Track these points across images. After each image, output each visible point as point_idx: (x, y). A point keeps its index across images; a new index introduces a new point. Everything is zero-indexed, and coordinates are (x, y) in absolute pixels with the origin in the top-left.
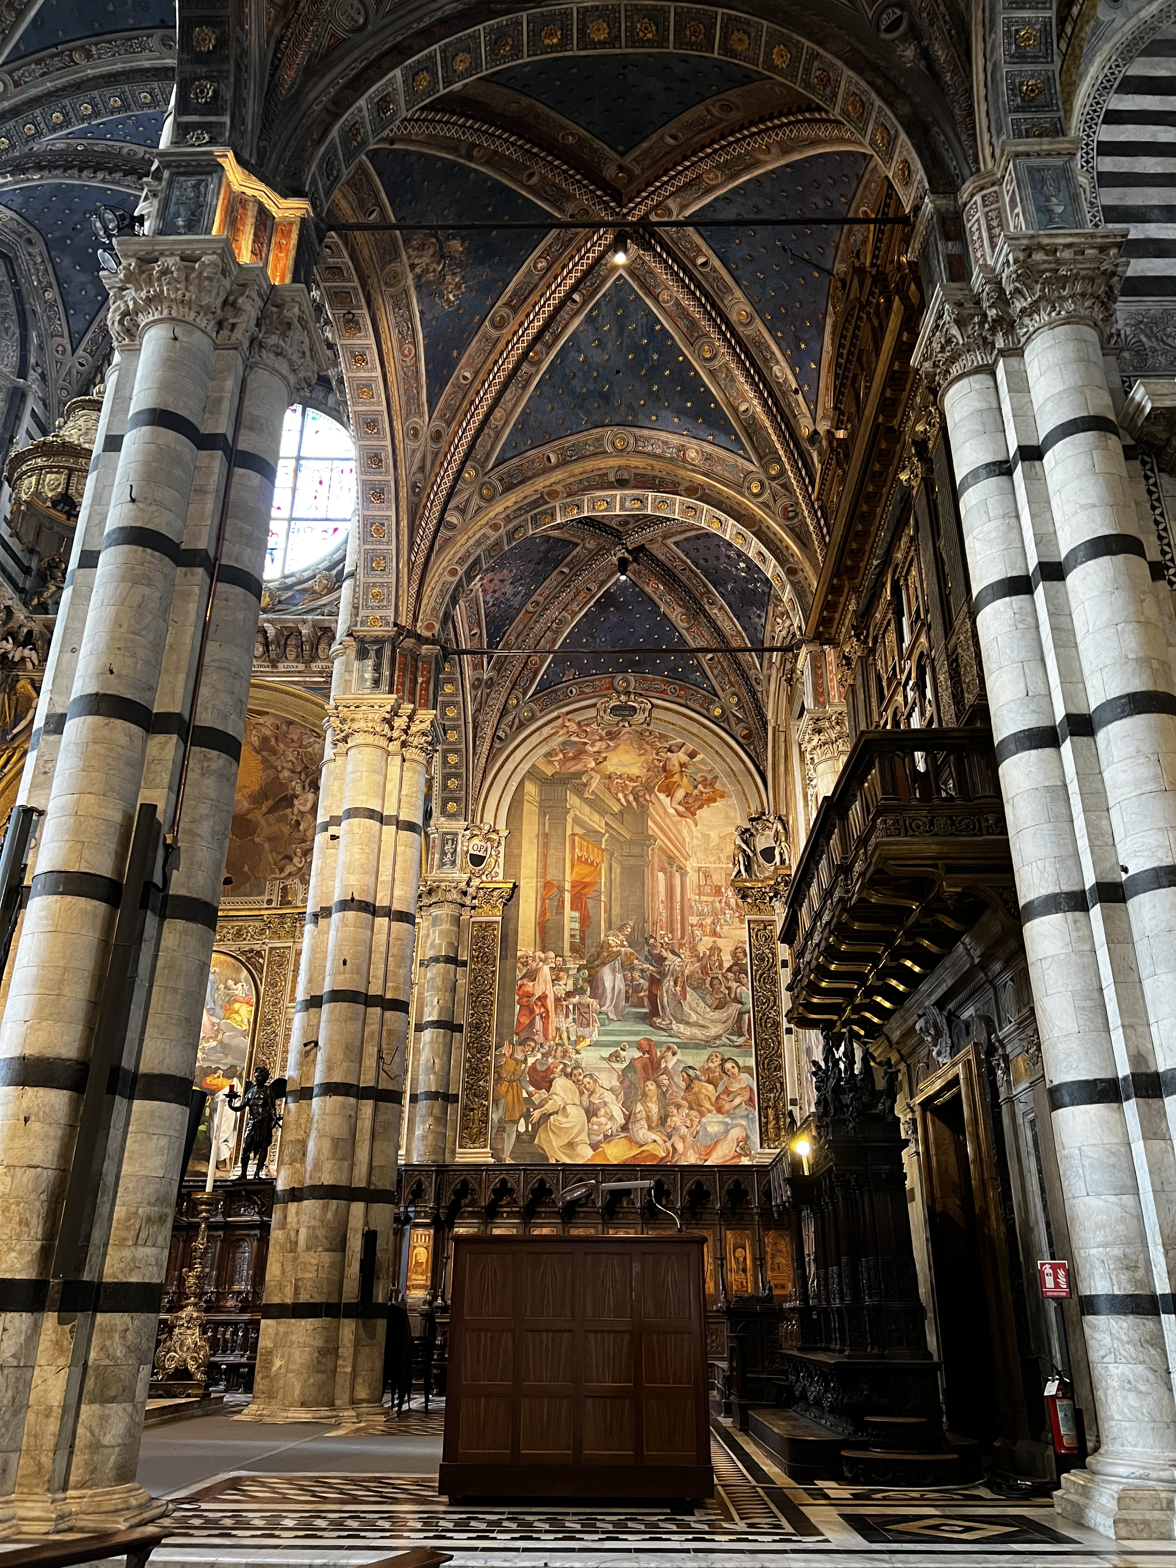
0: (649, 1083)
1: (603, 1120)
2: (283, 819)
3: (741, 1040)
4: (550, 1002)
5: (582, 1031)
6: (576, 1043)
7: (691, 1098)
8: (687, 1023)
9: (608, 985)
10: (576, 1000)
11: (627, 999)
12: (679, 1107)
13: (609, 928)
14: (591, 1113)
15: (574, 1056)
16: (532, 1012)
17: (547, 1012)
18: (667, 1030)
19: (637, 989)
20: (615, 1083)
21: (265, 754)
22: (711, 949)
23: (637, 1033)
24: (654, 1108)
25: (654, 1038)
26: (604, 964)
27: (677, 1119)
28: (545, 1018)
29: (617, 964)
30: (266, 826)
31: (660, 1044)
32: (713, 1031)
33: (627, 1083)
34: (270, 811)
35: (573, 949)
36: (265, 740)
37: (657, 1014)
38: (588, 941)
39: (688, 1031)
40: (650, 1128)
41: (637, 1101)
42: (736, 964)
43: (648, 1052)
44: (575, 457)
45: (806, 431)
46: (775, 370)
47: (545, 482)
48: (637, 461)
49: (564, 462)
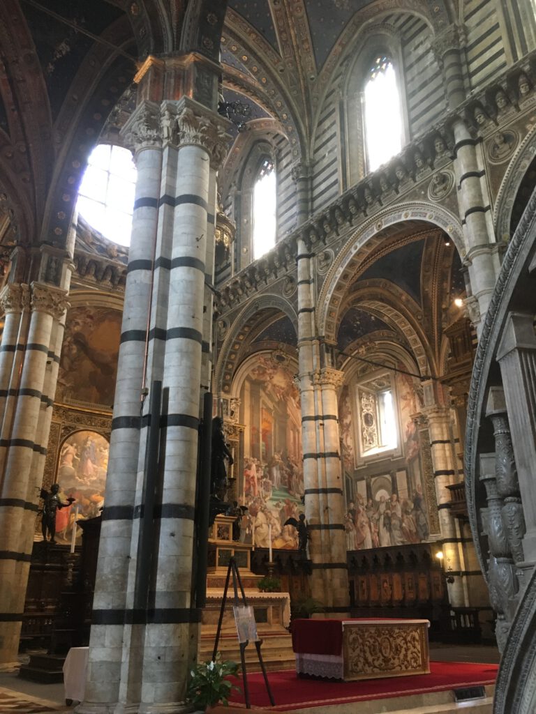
1: (274, 531)
4: (256, 480)
5: (266, 493)
6: (265, 498)
8: (300, 494)
9: (275, 475)
10: (264, 480)
11: (281, 482)
13: (275, 451)
15: (264, 503)
16: (249, 483)
17: (255, 484)
18: (294, 496)
20: (278, 516)
23: (284, 496)
25: (290, 499)
26: (274, 466)
28: (254, 486)
29: (278, 467)
31: (292, 502)
33: (282, 516)
37: (291, 490)
40: (289, 535)
43: (288, 504)
44: (373, 285)
45: (444, 306)
46: (445, 284)
47: (361, 292)
48: (386, 293)
49: (369, 286)
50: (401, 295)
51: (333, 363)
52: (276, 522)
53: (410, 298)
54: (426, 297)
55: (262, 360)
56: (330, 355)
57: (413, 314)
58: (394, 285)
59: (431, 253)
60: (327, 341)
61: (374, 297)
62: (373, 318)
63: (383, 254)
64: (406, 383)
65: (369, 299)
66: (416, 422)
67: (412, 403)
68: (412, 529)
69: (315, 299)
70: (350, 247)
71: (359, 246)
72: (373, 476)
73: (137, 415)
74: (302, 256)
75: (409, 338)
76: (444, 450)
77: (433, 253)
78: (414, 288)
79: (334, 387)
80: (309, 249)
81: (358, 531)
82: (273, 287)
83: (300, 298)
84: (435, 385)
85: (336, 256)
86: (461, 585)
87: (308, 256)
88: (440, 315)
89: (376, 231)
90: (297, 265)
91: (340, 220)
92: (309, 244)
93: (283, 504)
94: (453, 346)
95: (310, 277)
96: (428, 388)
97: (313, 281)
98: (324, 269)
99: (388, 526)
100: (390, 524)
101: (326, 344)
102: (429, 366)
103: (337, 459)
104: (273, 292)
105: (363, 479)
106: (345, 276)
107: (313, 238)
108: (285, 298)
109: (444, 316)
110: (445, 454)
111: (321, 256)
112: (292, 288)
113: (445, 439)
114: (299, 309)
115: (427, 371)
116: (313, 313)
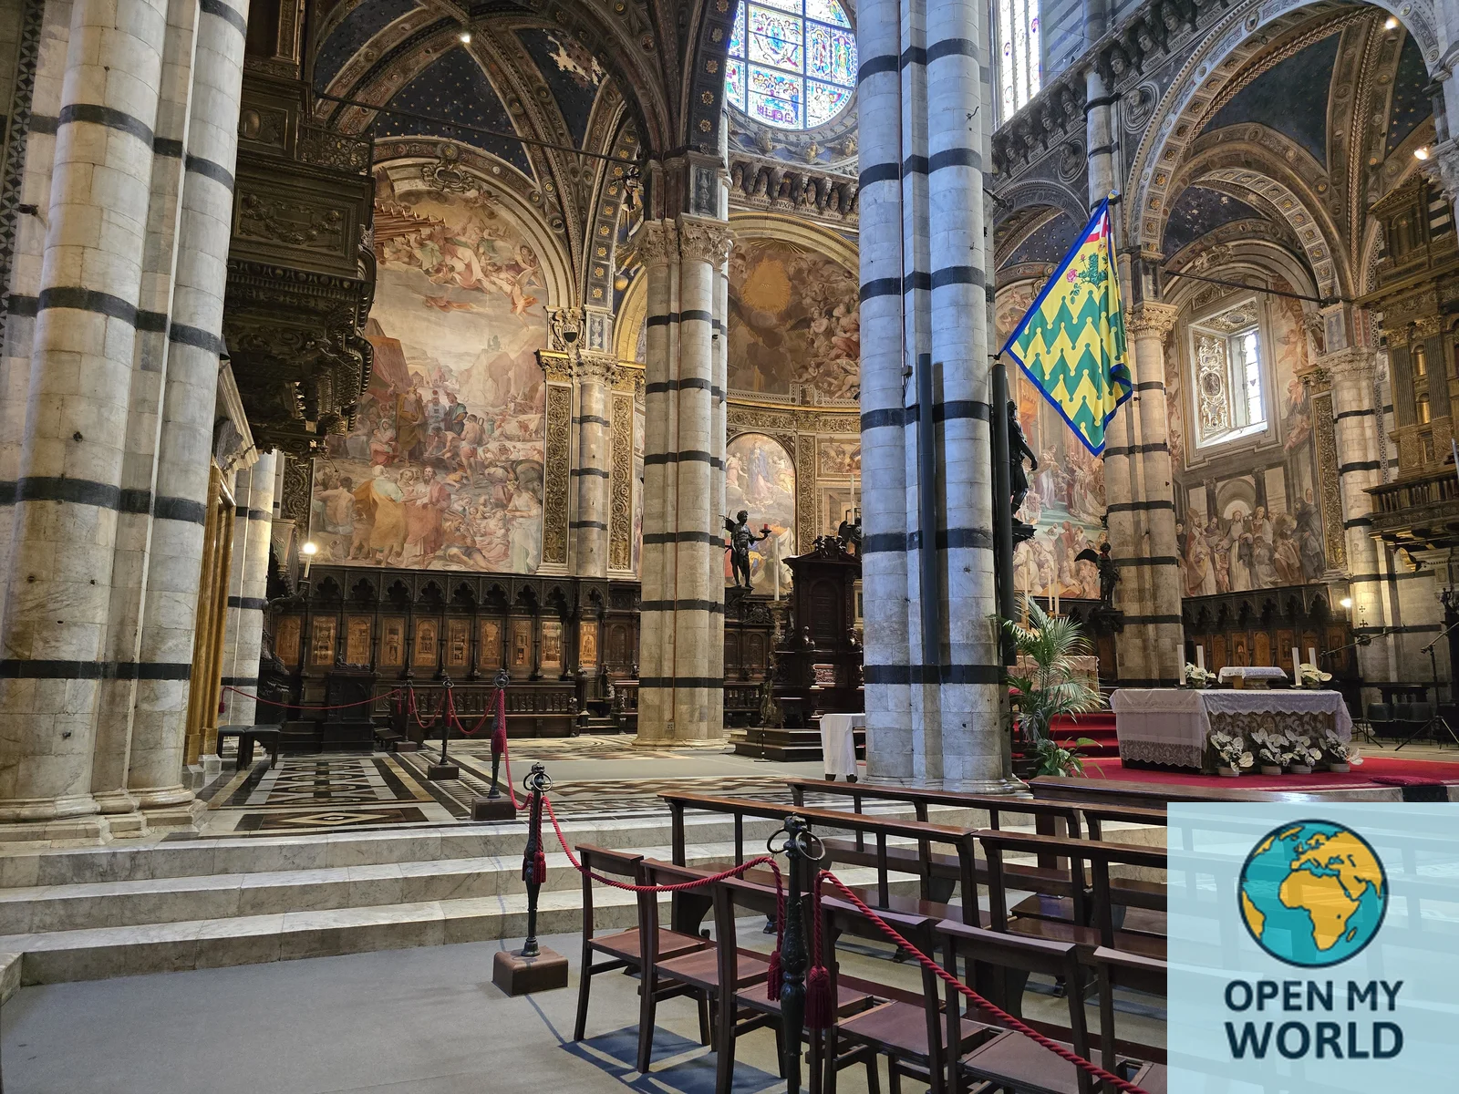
0: (1069, 550)
1: (1047, 570)
2: (802, 336)
5: (1031, 514)
6: (1029, 521)
8: (1087, 513)
9: (1045, 485)
11: (1056, 495)
12: (1085, 565)
13: (1044, 447)
14: (1040, 566)
18: (1078, 517)
19: (1061, 489)
20: (1052, 548)
21: (795, 282)
22: (1099, 467)
23: (1061, 518)
25: (1072, 522)
26: (1042, 471)
27: (1085, 572)
29: (1050, 472)
30: (789, 339)
31: (1074, 526)
34: (794, 328)
36: (800, 271)
37: (1072, 507)
39: (1089, 519)
40: (1071, 577)
41: (1064, 560)
43: (1068, 530)
44: (1229, 138)
45: (1373, 161)
46: (1377, 117)
47: (1210, 153)
48: (1256, 150)
49: (1223, 142)
50: (1286, 149)
51: (1156, 293)
52: (1049, 557)
53: (1303, 153)
54: (1337, 147)
55: (1018, 298)
56: (1150, 277)
57: (1309, 184)
58: (1272, 132)
59: (1353, 58)
60: (1146, 253)
61: (1232, 161)
62: (1224, 199)
63: (1255, 76)
64: (1289, 314)
65: (1223, 167)
66: (1307, 383)
67: (1299, 349)
68: (1291, 562)
69: (1123, 181)
70: (1190, 74)
71: (1210, 67)
72: (1218, 480)
73: (898, 406)
74: (1095, 103)
75: (1297, 230)
76: (1363, 427)
77: (1357, 59)
78: (1313, 133)
79: (1158, 334)
80: (1109, 88)
81: (1191, 568)
82: (1041, 165)
83: (1092, 181)
84: (1347, 313)
85: (1162, 92)
86: (1385, 649)
87: (1105, 102)
88: (1364, 178)
89: (1245, 34)
90: (1085, 120)
91: (1171, 23)
92: (1108, 75)
93: (1060, 530)
94: (1390, 235)
95: (1111, 140)
96: (1333, 320)
97: (1118, 146)
98: (1139, 122)
99: (1246, 558)
100: (1251, 555)
101: (1144, 260)
102: (1337, 279)
103: (1164, 454)
104: (1040, 175)
105: (1201, 484)
106: (1180, 130)
107: (1117, 65)
108: (1064, 184)
109: (1372, 180)
110: (1363, 434)
111: (1134, 97)
112: (1077, 165)
113: (1366, 406)
114: (1091, 203)
115: (1332, 289)
116: (1117, 206)
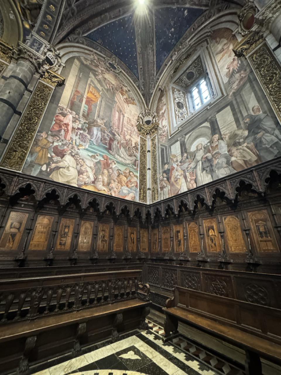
0: (105, 170)
1: (85, 177)
3: (135, 168)
4: (70, 128)
5: (81, 143)
6: (78, 146)
7: (119, 180)
8: (120, 156)
9: (95, 133)
10: (82, 132)
11: (101, 141)
12: (114, 181)
13: (98, 117)
14: (80, 173)
15: (77, 150)
16: (60, 127)
17: (68, 130)
18: (114, 156)
20: (92, 166)
22: (129, 139)
24: (106, 179)
25: (109, 157)
26: (94, 126)
27: (113, 185)
28: (67, 132)
29: (99, 128)
31: (111, 159)
32: (128, 162)
33: (97, 167)
35: (83, 115)
37: (111, 150)
38: (90, 116)
39: (120, 159)
40: (103, 185)
41: (100, 175)
42: (136, 146)
43: (106, 160)
72: (187, 134)
81: (172, 185)
105: (177, 141)
